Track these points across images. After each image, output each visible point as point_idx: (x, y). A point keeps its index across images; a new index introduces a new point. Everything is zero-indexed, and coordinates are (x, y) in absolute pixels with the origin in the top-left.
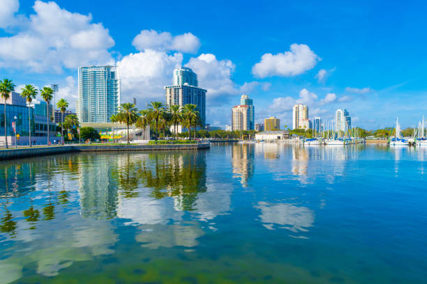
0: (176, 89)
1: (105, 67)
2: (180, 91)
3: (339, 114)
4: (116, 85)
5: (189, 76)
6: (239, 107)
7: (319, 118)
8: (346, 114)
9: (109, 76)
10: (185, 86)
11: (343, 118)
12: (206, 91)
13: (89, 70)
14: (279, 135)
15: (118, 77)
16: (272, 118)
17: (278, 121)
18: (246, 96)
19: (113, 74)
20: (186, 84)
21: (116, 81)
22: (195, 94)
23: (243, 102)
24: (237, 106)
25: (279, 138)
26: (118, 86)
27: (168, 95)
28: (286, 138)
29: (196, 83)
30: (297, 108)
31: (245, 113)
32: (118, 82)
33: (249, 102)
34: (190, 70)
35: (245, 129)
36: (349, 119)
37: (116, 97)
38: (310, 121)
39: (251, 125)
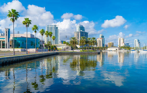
0: (78, 33)
1: (55, 25)
2: (79, 33)
3: (136, 41)
4: (58, 31)
5: (82, 28)
6: (99, 38)
7: (128, 43)
8: (138, 41)
9: (56, 29)
10: (81, 32)
11: (137, 43)
12: (88, 33)
13: (49, 27)
14: (116, 49)
15: (59, 29)
16: (111, 42)
17: (113, 43)
18: (101, 35)
19: (57, 28)
20: (81, 31)
21: (58, 30)
22: (84, 34)
23: (100, 37)
24: (98, 38)
25: (117, 49)
26: (59, 32)
27: (75, 35)
28: (119, 50)
29: (84, 30)
30: (120, 39)
31: (101, 41)
32: (59, 30)
33: (103, 37)
34: (82, 26)
35: (101, 46)
36: (139, 43)
37: (58, 35)
38: (125, 44)
39: (103, 45)
